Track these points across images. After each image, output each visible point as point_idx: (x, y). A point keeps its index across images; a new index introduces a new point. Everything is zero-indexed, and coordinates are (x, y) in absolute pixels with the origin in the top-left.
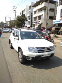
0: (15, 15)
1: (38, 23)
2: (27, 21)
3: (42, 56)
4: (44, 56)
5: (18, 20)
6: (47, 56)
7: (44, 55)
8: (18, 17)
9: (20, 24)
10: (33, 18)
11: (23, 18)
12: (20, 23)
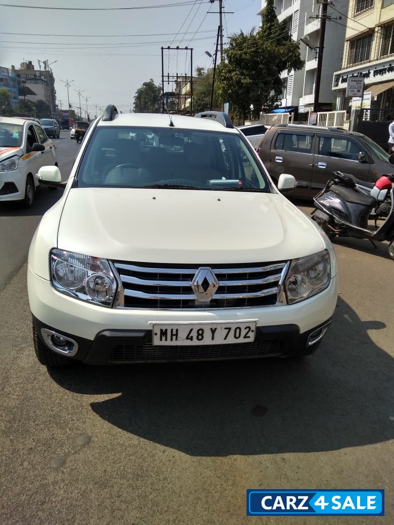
0: (220, 28)
1: (379, 78)
2: (298, 64)
3: (157, 341)
4: (182, 342)
5: (236, 61)
6: (207, 341)
7: (175, 334)
8: (240, 42)
9: (248, 89)
10: (347, 45)
11: (267, 45)
12: (248, 80)
